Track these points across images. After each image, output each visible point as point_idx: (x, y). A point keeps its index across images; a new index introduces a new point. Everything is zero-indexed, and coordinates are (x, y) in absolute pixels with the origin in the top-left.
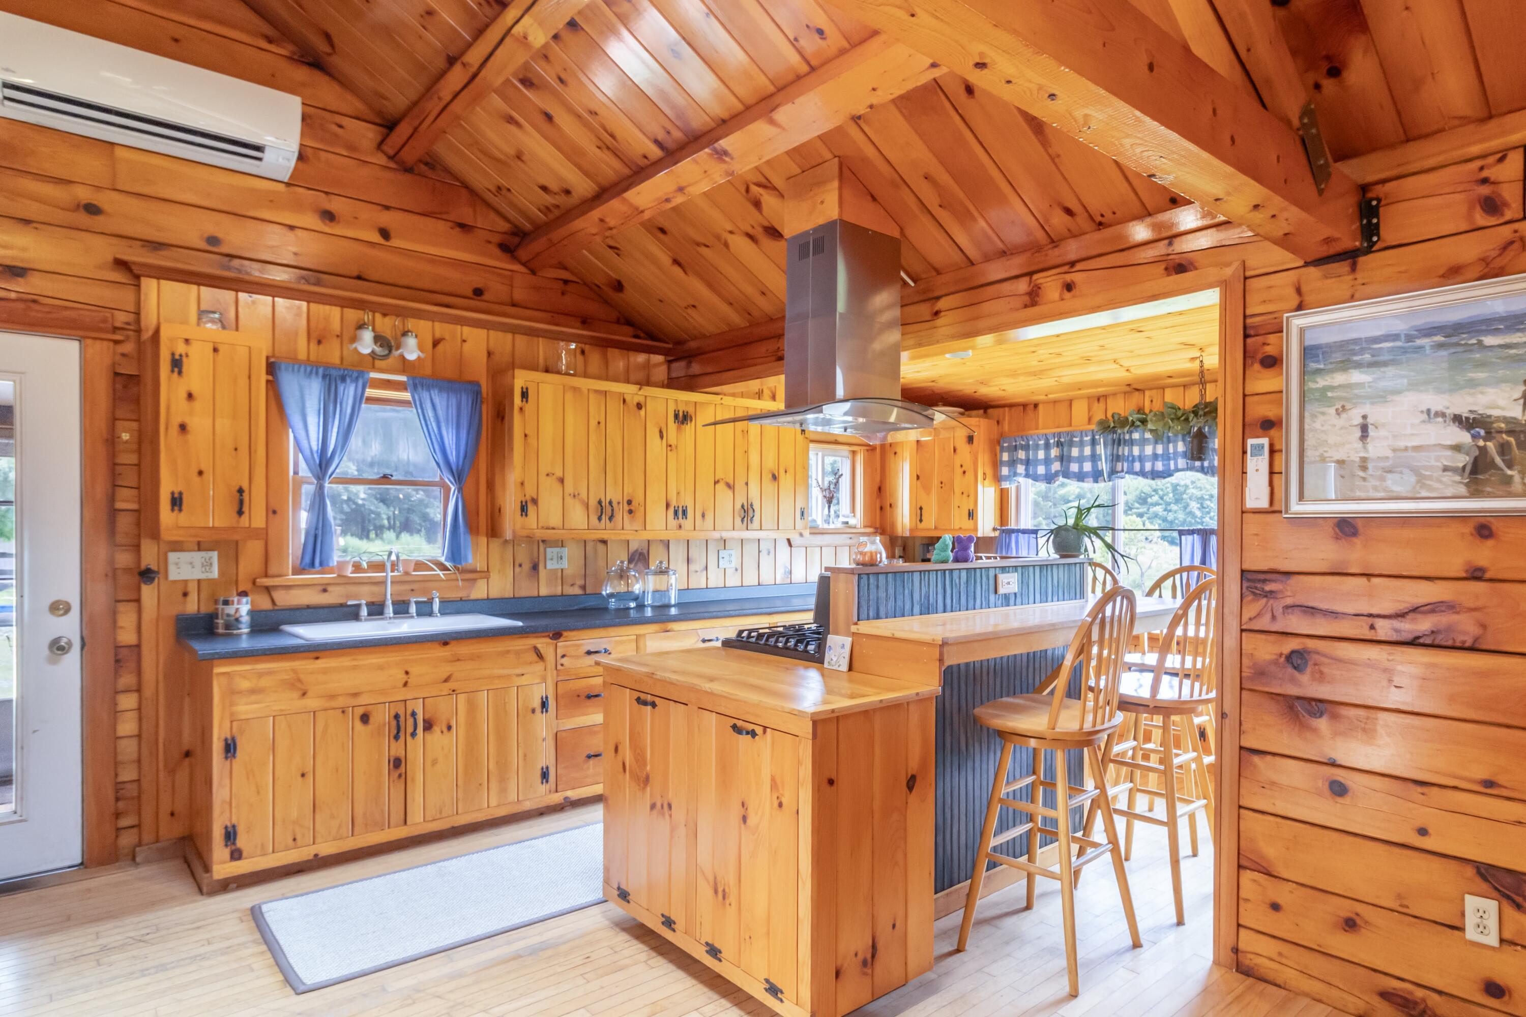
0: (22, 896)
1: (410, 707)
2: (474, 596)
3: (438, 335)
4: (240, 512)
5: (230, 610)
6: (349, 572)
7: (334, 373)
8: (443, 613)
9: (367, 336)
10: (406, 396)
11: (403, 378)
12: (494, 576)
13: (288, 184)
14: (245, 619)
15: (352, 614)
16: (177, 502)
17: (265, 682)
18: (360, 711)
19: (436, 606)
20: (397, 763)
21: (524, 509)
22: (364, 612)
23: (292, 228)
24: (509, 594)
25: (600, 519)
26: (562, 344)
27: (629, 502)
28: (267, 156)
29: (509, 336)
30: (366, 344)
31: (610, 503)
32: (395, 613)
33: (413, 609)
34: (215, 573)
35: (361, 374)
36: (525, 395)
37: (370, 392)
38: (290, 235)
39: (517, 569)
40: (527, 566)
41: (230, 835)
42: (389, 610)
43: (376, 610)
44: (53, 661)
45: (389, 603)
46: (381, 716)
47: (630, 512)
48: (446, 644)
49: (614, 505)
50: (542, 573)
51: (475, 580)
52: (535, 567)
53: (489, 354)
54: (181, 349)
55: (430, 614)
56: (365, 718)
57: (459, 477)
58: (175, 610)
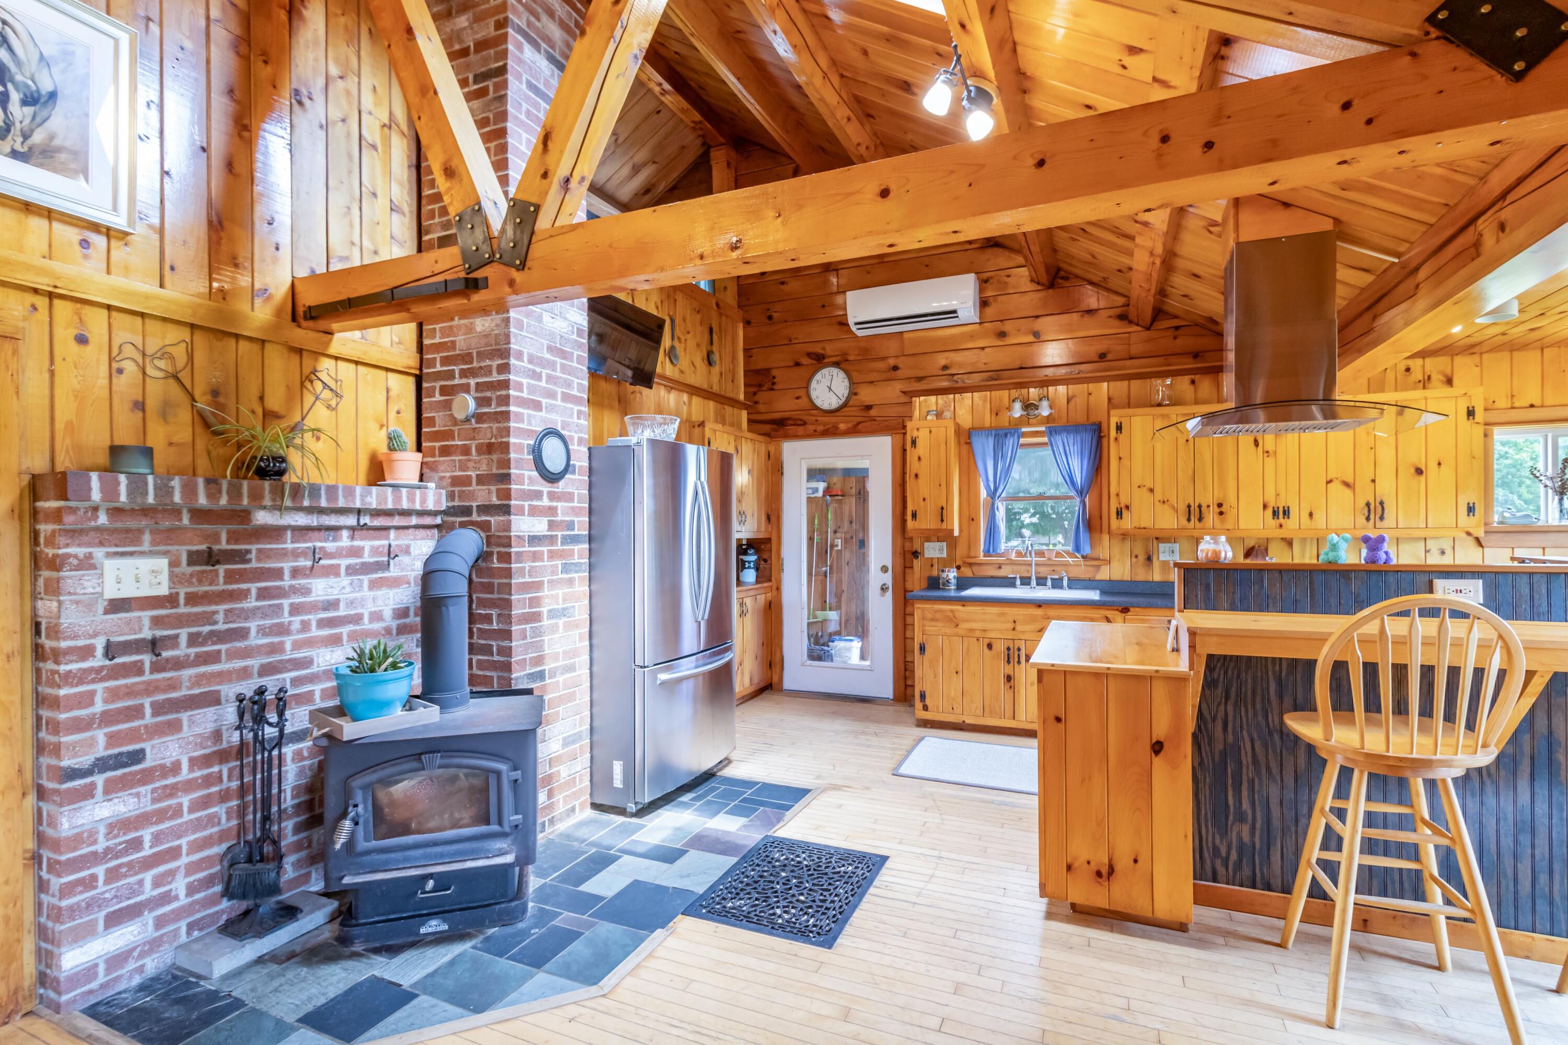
0: (866, 705)
1: (1017, 644)
2: (1098, 577)
3: (1070, 394)
4: (942, 520)
5: (944, 575)
6: (1013, 556)
7: (1001, 432)
8: (1070, 587)
9: (1018, 406)
10: (1045, 439)
11: (1043, 429)
12: (1115, 564)
13: (980, 323)
14: (953, 581)
15: (1010, 583)
16: (914, 515)
17: (938, 616)
18: (987, 641)
19: (1065, 583)
20: (1009, 678)
21: (1119, 514)
22: (1018, 582)
23: (983, 348)
24: (1127, 577)
25: (1189, 520)
26: (1159, 381)
27: (1220, 505)
28: (960, 313)
29: (1126, 383)
30: (1018, 411)
31: (1200, 506)
32: (1038, 584)
33: (1049, 583)
34: (945, 555)
35: (1016, 430)
36: (1119, 428)
37: (1022, 441)
38: (982, 353)
39: (1134, 560)
40: (1142, 557)
41: (923, 696)
42: (1034, 582)
43: (1026, 581)
44: (883, 595)
45: (1034, 578)
46: (1000, 647)
47: (1221, 513)
48: (1040, 606)
49: (1204, 509)
50: (1156, 563)
51: (1099, 566)
52: (1149, 559)
53: (1109, 399)
54: (915, 434)
55: (1061, 587)
56: (990, 646)
57: (1081, 493)
58: (927, 574)
